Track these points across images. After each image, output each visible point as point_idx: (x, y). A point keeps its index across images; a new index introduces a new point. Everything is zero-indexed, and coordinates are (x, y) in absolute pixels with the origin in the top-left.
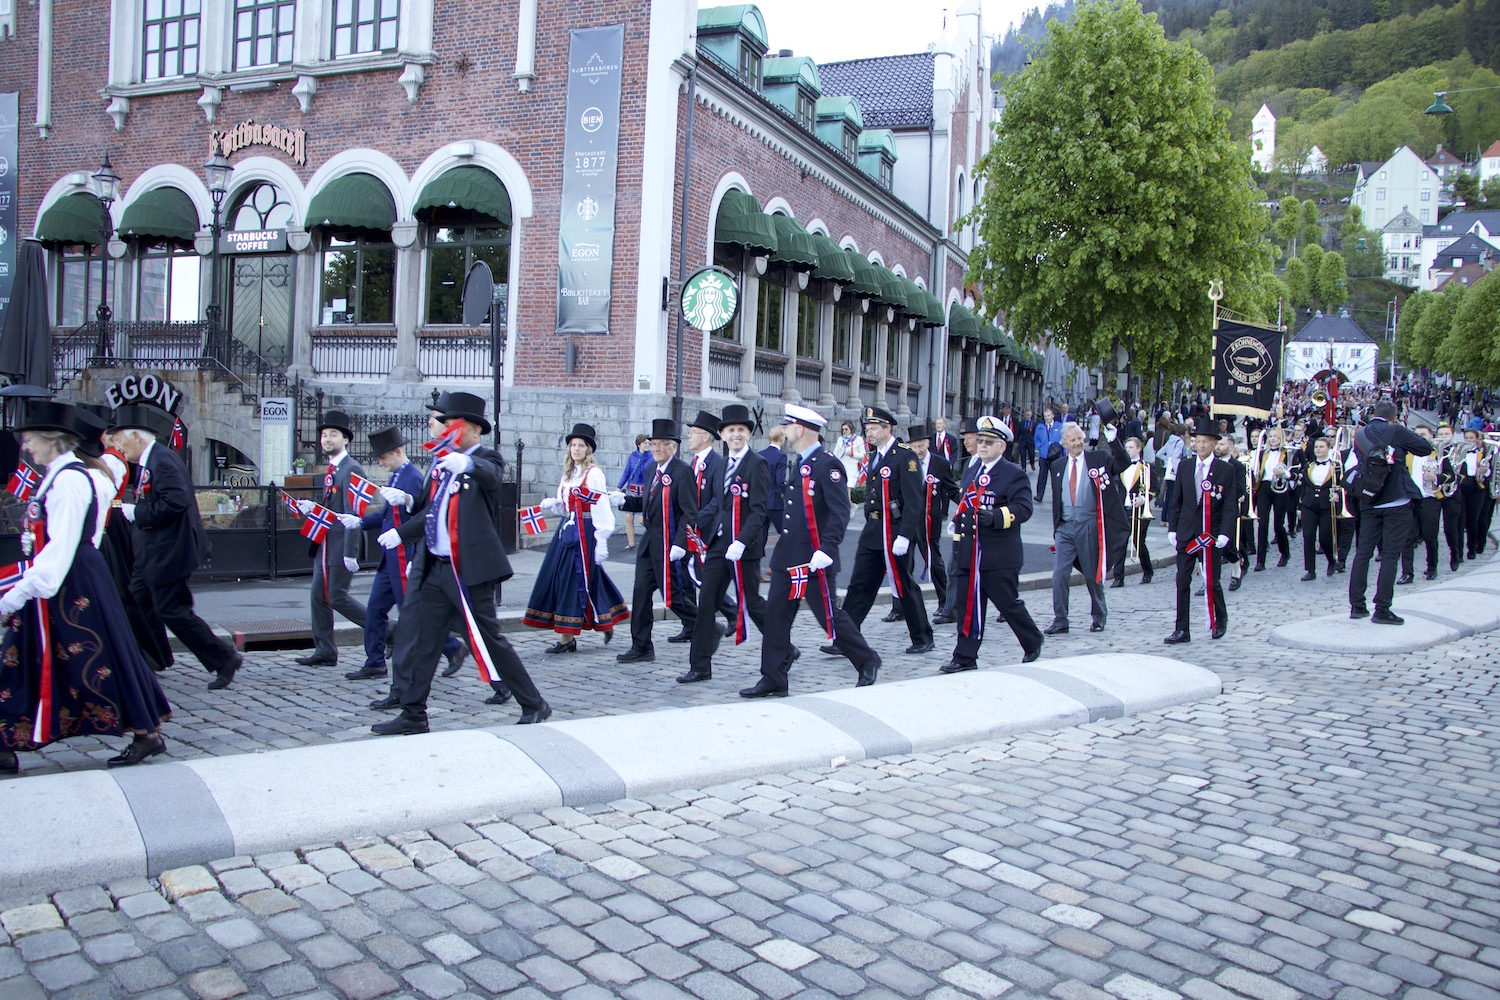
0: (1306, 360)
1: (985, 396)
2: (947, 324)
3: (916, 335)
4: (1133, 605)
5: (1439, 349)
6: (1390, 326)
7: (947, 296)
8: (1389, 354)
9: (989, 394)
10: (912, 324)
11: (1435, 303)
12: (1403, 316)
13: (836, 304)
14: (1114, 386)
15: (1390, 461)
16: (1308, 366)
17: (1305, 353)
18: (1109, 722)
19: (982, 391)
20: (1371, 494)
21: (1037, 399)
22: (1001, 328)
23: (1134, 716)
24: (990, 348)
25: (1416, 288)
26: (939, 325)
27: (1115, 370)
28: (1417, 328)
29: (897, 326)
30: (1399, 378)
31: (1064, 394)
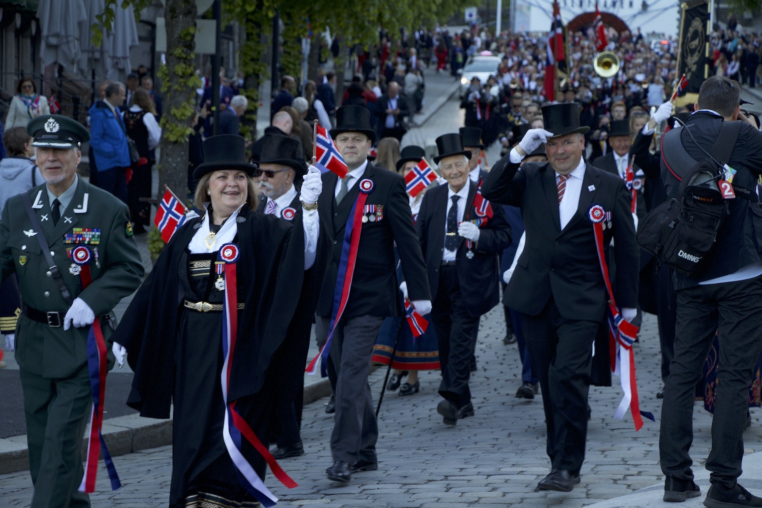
14: (190, 46)
15: (728, 193)
20: (694, 259)
27: (190, 12)
31: (84, 58)
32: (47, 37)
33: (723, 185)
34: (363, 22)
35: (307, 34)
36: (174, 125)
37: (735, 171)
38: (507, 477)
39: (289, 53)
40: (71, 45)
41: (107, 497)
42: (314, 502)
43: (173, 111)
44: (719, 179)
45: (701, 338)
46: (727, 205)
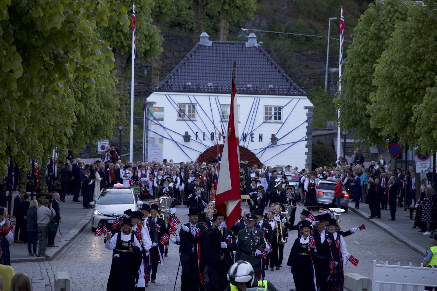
0: (182, 127)
5: (418, 108)
6: (334, 63)
8: (332, 115)
11: (410, 22)
12: (356, 46)
16: (187, 138)
17: (181, 114)
28: (380, 67)
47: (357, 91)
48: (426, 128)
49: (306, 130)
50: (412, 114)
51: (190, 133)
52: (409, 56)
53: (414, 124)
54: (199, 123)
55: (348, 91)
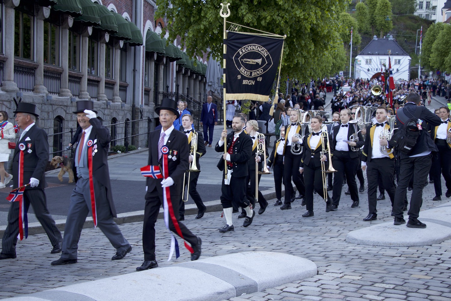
0: (367, 67)
1: (170, 90)
2: (144, 44)
3: (124, 50)
4: (262, 220)
5: (447, 59)
6: (418, 45)
7: (144, 26)
8: (417, 62)
9: (172, 89)
10: (122, 44)
11: (445, 30)
12: (426, 39)
13: (70, 29)
15: (420, 128)
16: (368, 70)
17: (367, 62)
18: (249, 296)
19: (168, 87)
20: (409, 149)
21: (203, 92)
22: (179, 47)
23: (264, 291)
24: (172, 60)
25: (434, 21)
26: (139, 45)
28: (434, 46)
29: (112, 44)
30: (423, 77)
32: (208, 83)
33: (418, 125)
34: (306, 76)
35: (287, 80)
36: (245, 109)
37: (422, 121)
38: (346, 218)
39: (282, 86)
40: (215, 85)
41: (222, 222)
42: (285, 225)
43: (245, 104)
44: (417, 124)
45: (408, 175)
46: (420, 132)
47: (426, 54)
48: (449, 65)
49: (408, 67)
50: (444, 61)
51: (370, 69)
52: (444, 42)
53: (445, 64)
54: (372, 65)
55: (423, 53)
